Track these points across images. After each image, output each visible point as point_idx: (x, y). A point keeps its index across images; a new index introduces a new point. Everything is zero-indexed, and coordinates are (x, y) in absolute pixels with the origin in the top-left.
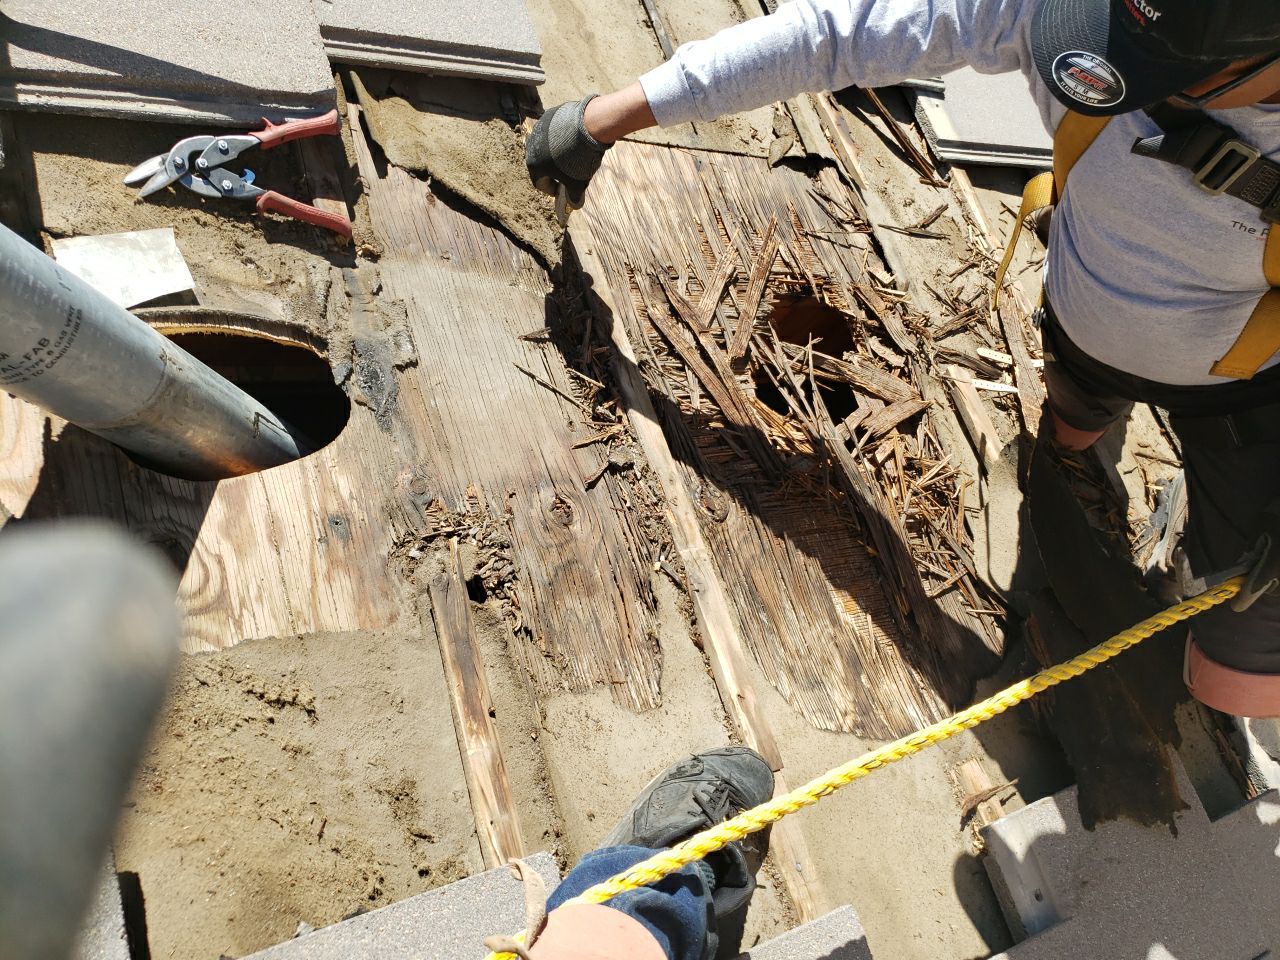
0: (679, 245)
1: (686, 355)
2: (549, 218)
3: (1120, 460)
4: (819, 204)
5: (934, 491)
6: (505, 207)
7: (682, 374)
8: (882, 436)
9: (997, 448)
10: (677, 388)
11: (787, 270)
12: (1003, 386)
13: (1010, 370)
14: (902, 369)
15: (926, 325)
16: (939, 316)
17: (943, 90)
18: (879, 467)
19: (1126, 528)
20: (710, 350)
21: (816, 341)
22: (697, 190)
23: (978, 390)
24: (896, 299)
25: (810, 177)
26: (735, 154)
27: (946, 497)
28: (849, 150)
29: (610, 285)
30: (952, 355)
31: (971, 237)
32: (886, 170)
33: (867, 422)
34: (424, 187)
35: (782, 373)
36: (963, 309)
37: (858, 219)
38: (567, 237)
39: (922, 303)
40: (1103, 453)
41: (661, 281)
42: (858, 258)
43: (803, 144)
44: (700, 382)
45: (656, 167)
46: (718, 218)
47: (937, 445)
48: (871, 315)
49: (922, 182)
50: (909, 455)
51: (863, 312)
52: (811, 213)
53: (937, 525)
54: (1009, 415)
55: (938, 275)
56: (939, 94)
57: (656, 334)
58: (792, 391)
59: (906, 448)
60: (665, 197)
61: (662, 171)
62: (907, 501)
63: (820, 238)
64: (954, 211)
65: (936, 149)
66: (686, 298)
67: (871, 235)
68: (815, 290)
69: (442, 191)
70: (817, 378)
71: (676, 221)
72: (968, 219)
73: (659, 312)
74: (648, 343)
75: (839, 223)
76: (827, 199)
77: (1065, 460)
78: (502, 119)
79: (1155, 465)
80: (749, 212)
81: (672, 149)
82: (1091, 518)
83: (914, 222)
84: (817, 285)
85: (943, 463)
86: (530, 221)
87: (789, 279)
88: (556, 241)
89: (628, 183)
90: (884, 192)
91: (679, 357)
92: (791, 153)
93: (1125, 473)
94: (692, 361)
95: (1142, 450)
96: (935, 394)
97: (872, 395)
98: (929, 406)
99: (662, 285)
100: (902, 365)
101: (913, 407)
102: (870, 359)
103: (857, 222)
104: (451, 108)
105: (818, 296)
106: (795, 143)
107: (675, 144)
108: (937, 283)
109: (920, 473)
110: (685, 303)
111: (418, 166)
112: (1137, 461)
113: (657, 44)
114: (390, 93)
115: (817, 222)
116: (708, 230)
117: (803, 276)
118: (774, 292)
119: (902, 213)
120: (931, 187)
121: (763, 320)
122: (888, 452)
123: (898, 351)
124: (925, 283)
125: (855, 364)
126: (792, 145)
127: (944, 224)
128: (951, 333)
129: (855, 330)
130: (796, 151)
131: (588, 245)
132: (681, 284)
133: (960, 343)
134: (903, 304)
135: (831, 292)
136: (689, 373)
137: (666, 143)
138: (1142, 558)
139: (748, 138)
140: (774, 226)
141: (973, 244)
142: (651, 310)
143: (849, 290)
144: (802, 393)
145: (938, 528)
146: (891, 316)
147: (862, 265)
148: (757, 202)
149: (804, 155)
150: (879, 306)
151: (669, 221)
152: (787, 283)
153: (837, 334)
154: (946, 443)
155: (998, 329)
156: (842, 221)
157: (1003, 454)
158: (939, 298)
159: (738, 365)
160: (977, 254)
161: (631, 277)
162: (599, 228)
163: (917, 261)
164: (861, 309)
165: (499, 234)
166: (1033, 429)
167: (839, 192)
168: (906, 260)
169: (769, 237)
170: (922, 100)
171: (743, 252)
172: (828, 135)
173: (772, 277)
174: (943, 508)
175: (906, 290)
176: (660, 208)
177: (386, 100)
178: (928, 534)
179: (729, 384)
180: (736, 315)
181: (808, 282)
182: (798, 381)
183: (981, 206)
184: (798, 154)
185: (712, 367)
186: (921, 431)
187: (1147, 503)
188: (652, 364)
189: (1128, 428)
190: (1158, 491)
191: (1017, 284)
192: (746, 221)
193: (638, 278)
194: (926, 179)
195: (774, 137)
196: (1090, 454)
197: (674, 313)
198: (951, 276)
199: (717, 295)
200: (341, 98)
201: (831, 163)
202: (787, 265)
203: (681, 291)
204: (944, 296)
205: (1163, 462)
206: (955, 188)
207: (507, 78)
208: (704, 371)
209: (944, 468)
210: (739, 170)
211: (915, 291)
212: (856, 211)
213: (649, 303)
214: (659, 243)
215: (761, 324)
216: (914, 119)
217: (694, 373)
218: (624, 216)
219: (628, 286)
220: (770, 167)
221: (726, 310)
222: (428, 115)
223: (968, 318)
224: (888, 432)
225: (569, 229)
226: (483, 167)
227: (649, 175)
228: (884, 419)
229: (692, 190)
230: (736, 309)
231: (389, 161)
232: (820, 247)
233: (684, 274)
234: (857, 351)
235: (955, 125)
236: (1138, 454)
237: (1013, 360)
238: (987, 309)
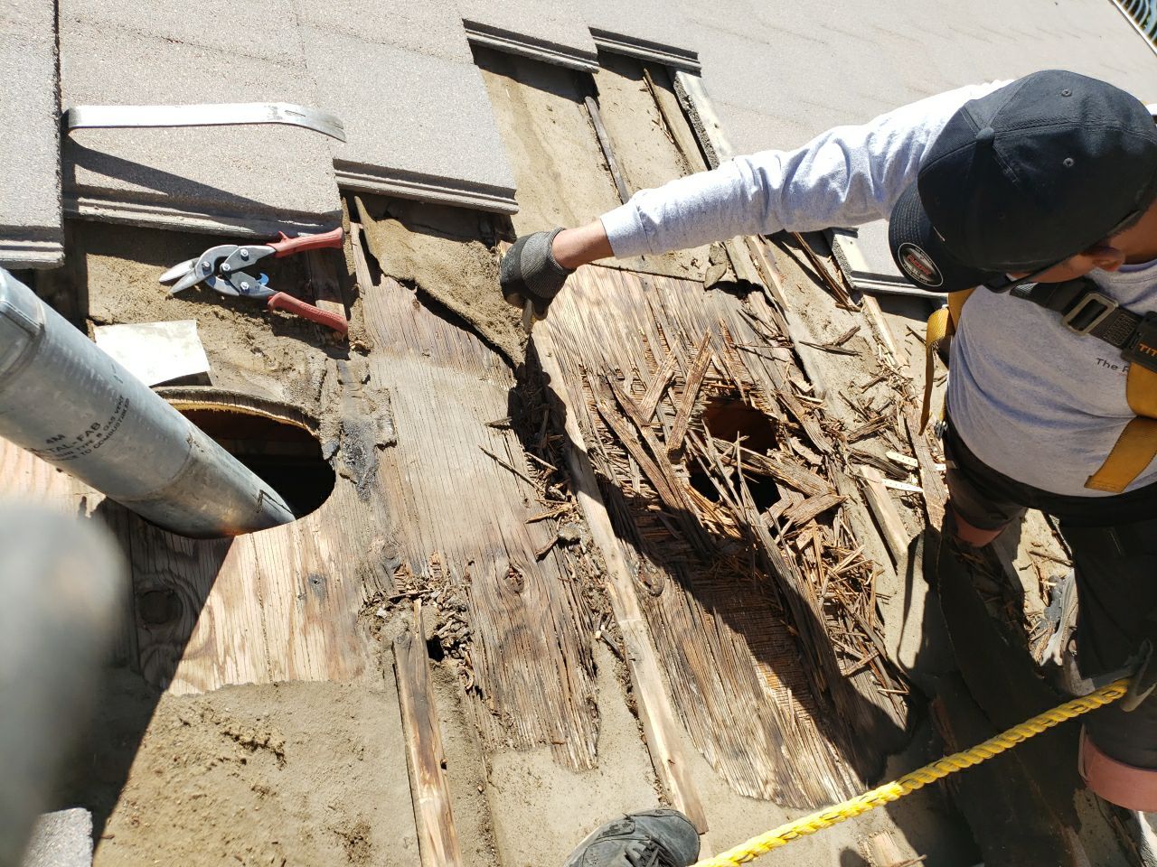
0: (626, 351)
1: (630, 446)
2: (516, 325)
3: (1016, 557)
4: (747, 322)
5: (849, 578)
6: (479, 315)
7: (625, 461)
8: (802, 526)
9: (904, 540)
10: (620, 473)
11: (718, 377)
12: (909, 486)
13: (916, 472)
15: (841, 429)
16: (852, 422)
18: (799, 553)
19: (1023, 620)
20: (650, 441)
21: (743, 438)
22: (643, 307)
23: (888, 488)
25: (739, 299)
26: (675, 278)
27: (860, 584)
28: (775, 278)
29: (566, 382)
30: (864, 456)
31: (880, 355)
32: (806, 295)
33: (789, 513)
34: (411, 295)
35: (713, 465)
36: (874, 417)
37: (781, 336)
38: (531, 341)
39: (837, 410)
40: (1000, 551)
41: (609, 381)
42: (781, 369)
43: (734, 272)
44: (641, 469)
45: (608, 286)
46: (660, 330)
47: (851, 536)
48: (792, 418)
49: (837, 307)
50: (826, 544)
51: (786, 416)
52: (740, 330)
53: (852, 609)
54: (915, 512)
55: (852, 386)
56: (853, 233)
57: (603, 425)
58: (722, 481)
59: (823, 537)
60: (615, 312)
61: (613, 289)
62: (824, 585)
63: (747, 350)
64: (865, 332)
65: (851, 279)
66: (631, 396)
67: (793, 350)
68: (743, 394)
69: (425, 298)
70: (744, 471)
71: (624, 332)
72: (878, 339)
73: (607, 407)
74: (596, 432)
75: (765, 339)
76: (755, 318)
77: (965, 555)
78: (480, 241)
79: (1048, 563)
80: (687, 327)
81: (624, 273)
82: (990, 608)
83: (831, 341)
84: (745, 391)
85: (856, 553)
86: (500, 327)
87: (720, 384)
88: (521, 344)
89: (584, 299)
90: (804, 314)
91: (623, 447)
92: (725, 278)
93: (1021, 569)
94: (634, 450)
95: (1037, 550)
96: (849, 490)
97: (793, 489)
98: (844, 501)
99: (610, 384)
100: (820, 464)
101: (830, 501)
102: (791, 457)
103: (780, 339)
104: (438, 230)
105: (745, 399)
106: (728, 270)
107: (625, 268)
108: (851, 393)
109: (836, 560)
110: (630, 401)
111: (407, 276)
112: (1032, 559)
113: (614, 185)
114: (387, 216)
115: (745, 337)
116: (651, 340)
117: (732, 382)
118: (707, 395)
119: (820, 333)
120: (845, 311)
121: (697, 418)
122: (808, 540)
123: (816, 451)
124: (840, 393)
125: (777, 461)
126: (725, 272)
127: (856, 343)
128: (863, 437)
129: (778, 430)
130: (729, 277)
131: (549, 349)
132: (626, 386)
133: (871, 446)
134: (820, 410)
135: (757, 397)
136: (631, 460)
137: (618, 266)
138: (1037, 648)
139: (688, 264)
140: (708, 339)
141: (882, 361)
142: (599, 406)
143: (773, 396)
144: (731, 484)
145: (852, 612)
146: (810, 420)
147: (784, 375)
148: (694, 317)
149: (736, 281)
150: (799, 411)
151: (617, 331)
152: (719, 388)
153: (762, 433)
154: (859, 535)
155: (905, 436)
156: (767, 337)
157: (911, 546)
158: (853, 407)
159: (675, 456)
160: (886, 370)
161: (584, 377)
162: (558, 335)
163: (832, 373)
164: (783, 412)
165: (474, 337)
166: (937, 524)
167: (765, 313)
168: (823, 373)
169: (704, 348)
170: (839, 238)
171: (681, 360)
172: (757, 264)
173: (705, 381)
174: (857, 593)
176: (611, 321)
177: (383, 221)
178: (843, 617)
179: (666, 472)
180: (674, 413)
181: (737, 387)
182: (727, 472)
183: (888, 328)
184: (731, 280)
185: (652, 456)
186: (837, 522)
187: (1042, 598)
188: (600, 452)
189: (1022, 529)
190: (1051, 587)
192: (684, 334)
193: (590, 378)
194: (841, 303)
195: (710, 265)
196: (988, 550)
197: (620, 409)
198: (863, 388)
199: (658, 395)
200: (346, 218)
201: (758, 288)
202: (719, 372)
203: (627, 391)
204: (856, 405)
205: (1055, 560)
206: (866, 313)
207: (487, 207)
208: (645, 459)
209: (857, 557)
210: (679, 292)
211: (831, 399)
212: (779, 329)
213: (598, 399)
214: (609, 350)
215: (695, 422)
216: (831, 254)
217: (636, 461)
218: (580, 326)
219: (581, 384)
220: (706, 290)
221: (665, 408)
222: (419, 237)
223: (878, 425)
224: (808, 522)
225: (532, 335)
226: (462, 281)
227: (603, 293)
228: (804, 510)
229: (638, 306)
230: (674, 408)
231: (383, 272)
232: (748, 358)
233: (629, 376)
234: (779, 449)
235: (867, 260)
236: (1032, 553)
237: (919, 463)
238: (895, 417)
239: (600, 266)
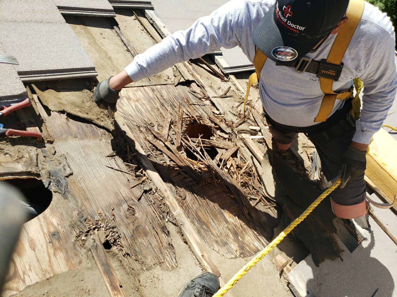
0: (152, 116)
1: (162, 149)
2: (108, 117)
3: (298, 150)
4: (193, 94)
5: (247, 173)
6: (93, 116)
7: (162, 155)
8: (228, 160)
9: (262, 155)
10: (161, 160)
11: (188, 116)
12: (259, 136)
13: (260, 131)
14: (229, 138)
15: (232, 124)
16: (236, 120)
17: (222, 53)
18: (229, 169)
19: (305, 170)
20: (169, 146)
21: (201, 136)
22: (154, 98)
23: (252, 139)
24: (222, 118)
25: (188, 87)
26: (163, 85)
27: (251, 174)
28: (198, 77)
29: (132, 133)
30: (242, 131)
31: (240, 94)
32: (210, 80)
33: (222, 157)
34: (64, 116)
35: (193, 148)
36: (242, 116)
37: (205, 96)
38: (115, 121)
39: (230, 117)
40: (293, 149)
41: (149, 128)
42: (208, 108)
43: (184, 78)
44: (168, 156)
45: (140, 94)
46: (163, 105)
47: (244, 159)
48: (216, 124)
49: (222, 81)
50: (237, 164)
51: (213, 124)
52: (191, 98)
53: (250, 183)
54: (263, 144)
55: (233, 108)
57: (151, 145)
58: (197, 153)
59: (235, 162)
60: (145, 102)
61: (142, 94)
62: (239, 178)
63: (195, 105)
64: (233, 88)
65: (224, 71)
66: (158, 132)
67: (210, 100)
68: (197, 120)
69: (71, 116)
70: (204, 147)
71: (150, 109)
72: (238, 89)
73: (150, 138)
74: (149, 148)
75: (200, 99)
76: (195, 92)
77: (283, 154)
78: (86, 89)
79: (309, 149)
80: (172, 101)
81: (144, 87)
82: (295, 169)
83: (222, 94)
84: (198, 119)
85: (247, 164)
86: (102, 119)
87: (189, 119)
88: (112, 123)
89: (132, 100)
90: (211, 87)
91: (160, 150)
92: (181, 81)
93: (301, 153)
94: (164, 151)
95: (304, 145)
96: (240, 144)
97: (222, 148)
98: (239, 148)
99: (149, 129)
101: (234, 150)
102: (219, 138)
103: (205, 98)
104: (69, 89)
105: (198, 122)
106: (181, 78)
107: (144, 85)
108: (233, 110)
109: (241, 168)
110: (158, 133)
111: (61, 110)
112: (303, 149)
113: (132, 56)
114: (47, 89)
115: (193, 100)
116: (160, 109)
117: (193, 117)
118: (185, 124)
119: (218, 92)
120: (225, 82)
122: (230, 164)
123: (226, 133)
124: (229, 111)
125: (214, 140)
126: (180, 78)
127: (231, 93)
128: (241, 124)
129: (212, 130)
130: (182, 80)
131: (123, 122)
132: (156, 128)
133: (243, 127)
134: (224, 119)
135: (202, 120)
136: (164, 155)
137: (141, 85)
138: (312, 178)
139: (166, 79)
140: (181, 104)
141: (241, 96)
142: (148, 138)
143: (208, 118)
144: (201, 153)
145: (251, 184)
146: (222, 123)
147: (210, 110)
148: (174, 98)
149: (185, 81)
150: (217, 121)
151: (147, 109)
152: (189, 120)
153: (207, 132)
154: (246, 158)
156: (201, 98)
157: (264, 157)
158: (234, 115)
159: (179, 149)
160: (243, 99)
161: (139, 129)
162: (125, 116)
163: (225, 105)
164: (212, 123)
165: (93, 125)
166: (271, 147)
167: (198, 90)
168: (222, 106)
169: (180, 108)
170: (216, 57)
171: (173, 114)
172: (191, 73)
173: (183, 119)
174: (250, 177)
175: (224, 115)
176: (144, 106)
177: (46, 91)
178: (248, 186)
179: (178, 155)
180: (175, 133)
181: (195, 118)
182: (198, 149)
183: (240, 85)
184: (183, 81)
185: (171, 151)
186: (238, 155)
187: (309, 161)
188: (152, 155)
189: (298, 140)
190: (312, 157)
191: (256, 105)
192: (172, 104)
193: (141, 129)
194: (223, 80)
195: (174, 77)
196: (289, 150)
197: (155, 137)
198: (237, 107)
199: (168, 129)
200: (29, 93)
201: (193, 81)
202: (187, 115)
203: (156, 130)
204: (236, 114)
205: (311, 147)
206: (232, 81)
207: (86, 76)
208: (169, 153)
209: (248, 165)
210: (166, 90)
211: (227, 114)
212: (204, 94)
213: (146, 136)
214: (146, 117)
215: (183, 134)
216: (215, 63)
217: (166, 154)
218: (133, 111)
219: (139, 132)
220: (175, 86)
221: (172, 132)
222: (62, 93)
223: (244, 119)
224: (229, 158)
225: (115, 119)
226: (83, 106)
227: (138, 97)
228: (227, 155)
229: (153, 98)
230: (175, 131)
231: (51, 110)
232: (196, 107)
233: (156, 125)
234: (214, 136)
235: (227, 63)
236: (303, 147)
237: (260, 128)
238: (249, 114)
239: (134, 87)
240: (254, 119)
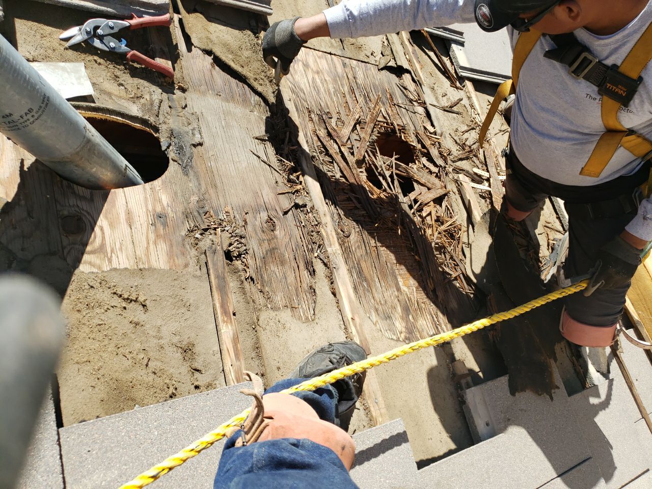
0: (333, 102)
1: (334, 155)
2: (271, 81)
3: (537, 228)
4: (402, 91)
5: (449, 233)
6: (249, 74)
7: (332, 165)
8: (426, 204)
9: (479, 215)
10: (329, 171)
11: (385, 120)
12: (484, 187)
13: (488, 180)
14: (437, 174)
15: (449, 155)
16: (456, 151)
17: (464, 42)
18: (423, 219)
19: (538, 260)
20: (346, 154)
21: (397, 156)
22: (343, 77)
23: (473, 188)
24: (436, 140)
25: (398, 77)
26: (362, 62)
27: (454, 236)
28: (418, 66)
29: (299, 117)
30: (461, 170)
31: (473, 115)
32: (434, 78)
33: (419, 197)
34: (209, 59)
35: (380, 169)
36: (467, 149)
37: (420, 100)
38: (279, 91)
39: (448, 144)
40: (529, 224)
41: (323, 118)
42: (419, 118)
43: (395, 61)
44: (340, 169)
45: (324, 63)
46: (353, 91)
47: (451, 211)
48: (424, 146)
49: (451, 86)
50: (438, 215)
51: (420, 145)
52: (398, 96)
53: (449, 249)
54: (486, 201)
55: (457, 131)
56: (462, 44)
57: (320, 144)
58: (385, 178)
59: (436, 211)
60: (327, 79)
61: (326, 66)
62: (435, 236)
63: (401, 107)
64: (465, 102)
65: (459, 71)
66: (335, 127)
67: (426, 108)
68: (398, 132)
69: (218, 62)
70: (396, 174)
71: (332, 90)
72: (472, 106)
73: (322, 133)
74: (316, 148)
75: (411, 101)
76: (406, 89)
77: (511, 225)
78: (250, 31)
79: (553, 232)
80: (368, 90)
81: (333, 56)
82: (522, 254)
83: (447, 105)
84: (399, 130)
85: (453, 220)
86: (261, 82)
87: (385, 125)
88: (274, 93)
89: (309, 69)
90: (433, 89)
91: (331, 156)
92: (390, 64)
93: (539, 234)
94: (337, 159)
95: (547, 225)
96: (452, 187)
97: (422, 185)
98: (449, 192)
99: (324, 120)
100: (437, 172)
101: (441, 192)
102: (422, 168)
103: (419, 101)
104: (225, 22)
105: (399, 135)
106: (392, 59)
107: (333, 53)
108: (456, 135)
109: (442, 224)
110: (335, 130)
111: (208, 48)
112: (545, 229)
113: (327, 4)
114: (195, 11)
115: (400, 99)
116: (348, 96)
117: (392, 124)
118: (378, 131)
119: (441, 100)
120: (455, 89)
121: (372, 143)
122: (428, 212)
123: (435, 165)
124: (450, 134)
125: (414, 169)
126: (390, 60)
127: (460, 108)
128: (461, 159)
129: (415, 153)
130: (392, 64)
131: (289, 96)
132: (333, 122)
133: (464, 165)
134: (439, 143)
135: (405, 134)
136: (335, 164)
137: (329, 52)
138: (544, 274)
139: (369, 54)
140: (379, 98)
141: (474, 118)
142: (318, 132)
143: (414, 133)
144: (389, 180)
145: (449, 251)
146: (433, 148)
147: (420, 122)
148: (372, 85)
149: (396, 66)
150: (428, 143)
151: (329, 90)
152: (384, 127)
153: (407, 154)
154: (456, 211)
155: (483, 160)
156: (412, 100)
157: (482, 218)
158: (456, 143)
159: (359, 163)
160: (475, 124)
161: (309, 115)
162: (295, 89)
163: (446, 123)
164: (419, 143)
165: (246, 87)
166: (498, 207)
167: (411, 86)
168: (441, 122)
169: (377, 103)
170: (454, 46)
171: (364, 108)
172: (408, 58)
173: (377, 123)
174: (452, 241)
175: (441, 136)
176: (325, 83)
177: (193, 14)
178: (444, 253)
179: (354, 172)
180: (359, 139)
181: (394, 127)
182: (387, 174)
183: (478, 100)
184: (393, 65)
185: (347, 163)
186: (444, 204)
187: (548, 250)
188: (318, 158)
189: (541, 214)
190: (554, 244)
191: (494, 139)
192: (366, 94)
193: (313, 116)
194: (453, 84)
195: (381, 56)
196: (523, 223)
197: (329, 135)
198: (462, 132)
199: (351, 128)
200: (171, 10)
201: (408, 72)
202: (385, 118)
203: (334, 124)
204: (458, 141)
205: (557, 231)
206: (467, 91)
207: (254, 10)
208: (343, 164)
209: (454, 222)
210: (364, 70)
211: (445, 137)
212: (419, 96)
213: (317, 128)
214: (324, 100)
215: (371, 145)
216: (449, 56)
217: (338, 165)
218: (307, 85)
219: (307, 119)
220: (379, 70)
221: (354, 136)
222: (213, 24)
223: (469, 154)
224: (429, 203)
225: (280, 88)
226: (239, 53)
227: (320, 66)
228: (427, 196)
229: (340, 76)
230: (360, 136)
231: (193, 44)
232: (401, 111)
233: (335, 116)
234: (416, 164)
235: (468, 60)
236: (545, 226)
237: (490, 175)
238: (479, 150)
239: (319, 51)
240: (485, 159)
